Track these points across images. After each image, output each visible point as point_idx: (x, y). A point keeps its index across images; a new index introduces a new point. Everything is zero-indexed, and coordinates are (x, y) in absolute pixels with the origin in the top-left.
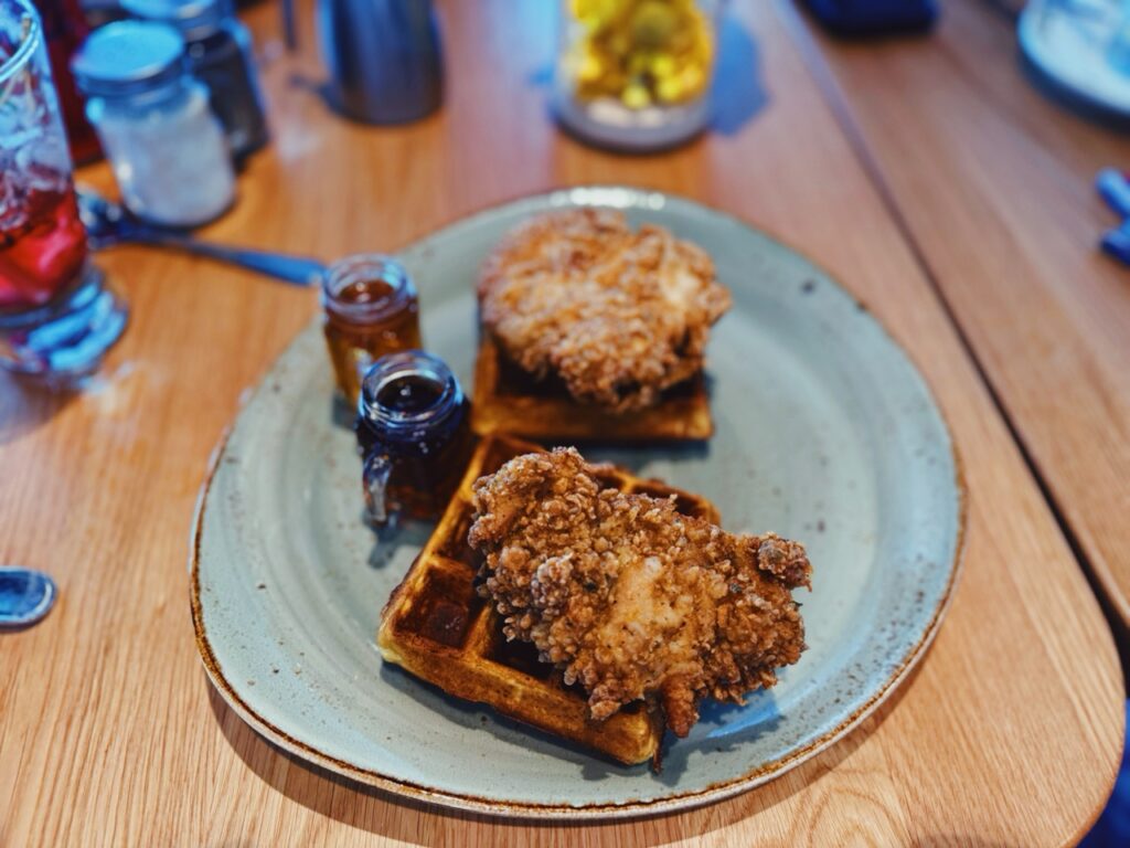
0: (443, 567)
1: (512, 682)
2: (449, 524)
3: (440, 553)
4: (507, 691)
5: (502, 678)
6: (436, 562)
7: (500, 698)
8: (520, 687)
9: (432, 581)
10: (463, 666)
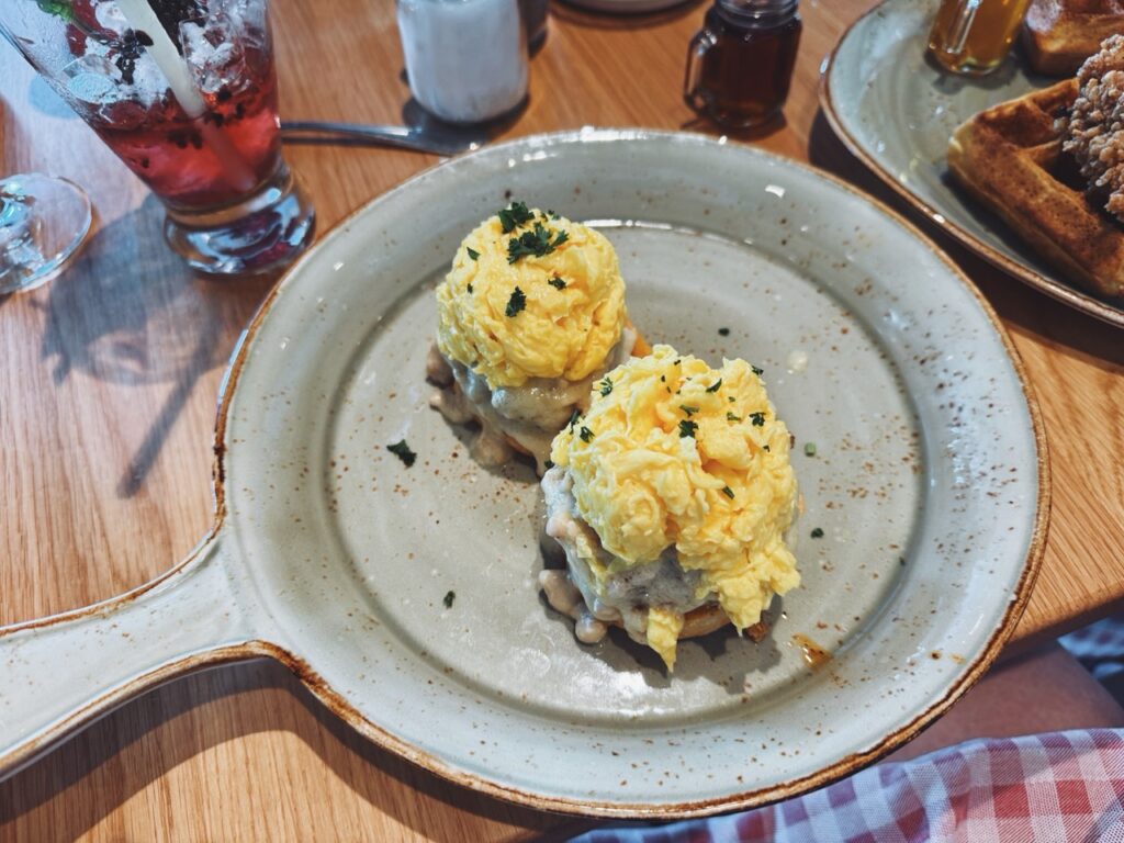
0: (1032, 109)
1: (1045, 183)
2: (1051, 92)
3: (1034, 100)
4: (1036, 190)
5: (1039, 178)
6: (1029, 105)
7: (1025, 196)
8: (1051, 190)
9: (1017, 115)
10: (1015, 158)
